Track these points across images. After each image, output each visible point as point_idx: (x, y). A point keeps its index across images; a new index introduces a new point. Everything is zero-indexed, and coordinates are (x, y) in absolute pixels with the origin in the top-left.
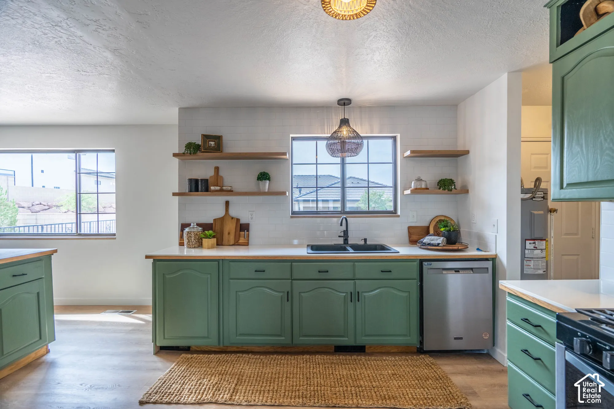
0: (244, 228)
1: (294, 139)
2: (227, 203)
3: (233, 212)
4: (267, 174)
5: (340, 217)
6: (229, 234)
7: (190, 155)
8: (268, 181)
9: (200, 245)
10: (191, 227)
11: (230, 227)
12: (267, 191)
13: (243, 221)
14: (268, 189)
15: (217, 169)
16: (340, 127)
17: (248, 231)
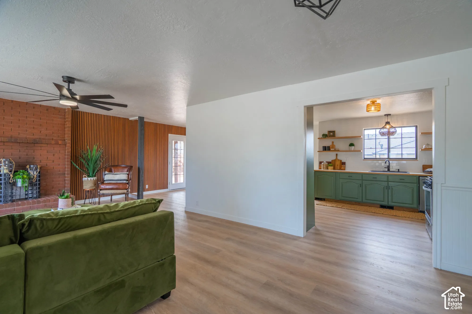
0: (344, 164)
1: (365, 130)
2: (337, 155)
3: (339, 158)
4: (353, 144)
5: (385, 160)
6: (337, 165)
7: (323, 138)
8: (353, 147)
9: (327, 169)
10: (323, 162)
11: (338, 163)
12: (353, 150)
13: (343, 161)
14: (354, 149)
15: (333, 142)
16: (385, 125)
17: (345, 165)
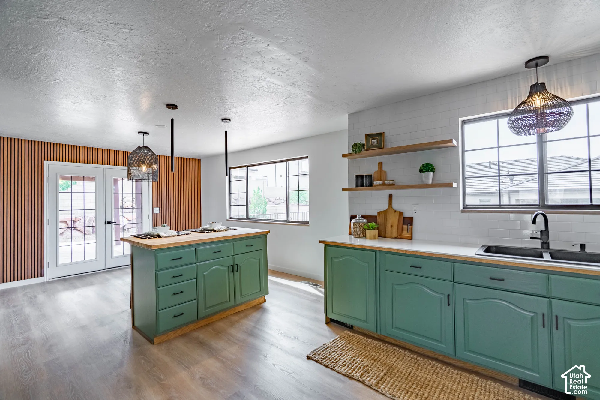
0: (409, 221)
1: (464, 122)
2: (391, 196)
3: (396, 205)
4: (431, 165)
6: (392, 226)
7: (355, 154)
8: (432, 173)
9: (364, 236)
10: (357, 218)
11: (393, 220)
12: (430, 182)
13: (407, 215)
14: (433, 181)
15: (381, 164)
16: (530, 96)
17: (411, 224)
